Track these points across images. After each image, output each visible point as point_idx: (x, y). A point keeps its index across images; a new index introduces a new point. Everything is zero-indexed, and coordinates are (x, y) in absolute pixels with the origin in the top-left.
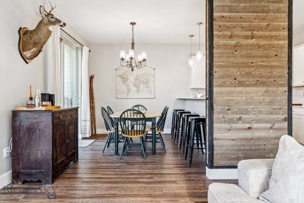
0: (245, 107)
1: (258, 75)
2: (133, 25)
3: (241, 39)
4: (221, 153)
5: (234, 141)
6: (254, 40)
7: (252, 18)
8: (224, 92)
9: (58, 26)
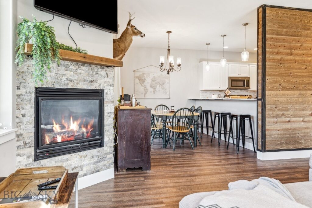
0: (286, 106)
1: (294, 82)
2: (169, 33)
3: (284, 56)
4: (271, 140)
5: (279, 131)
6: (292, 56)
7: (291, 40)
8: (272, 95)
9: (140, 36)
